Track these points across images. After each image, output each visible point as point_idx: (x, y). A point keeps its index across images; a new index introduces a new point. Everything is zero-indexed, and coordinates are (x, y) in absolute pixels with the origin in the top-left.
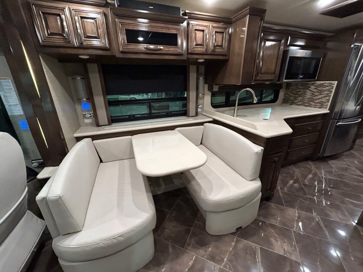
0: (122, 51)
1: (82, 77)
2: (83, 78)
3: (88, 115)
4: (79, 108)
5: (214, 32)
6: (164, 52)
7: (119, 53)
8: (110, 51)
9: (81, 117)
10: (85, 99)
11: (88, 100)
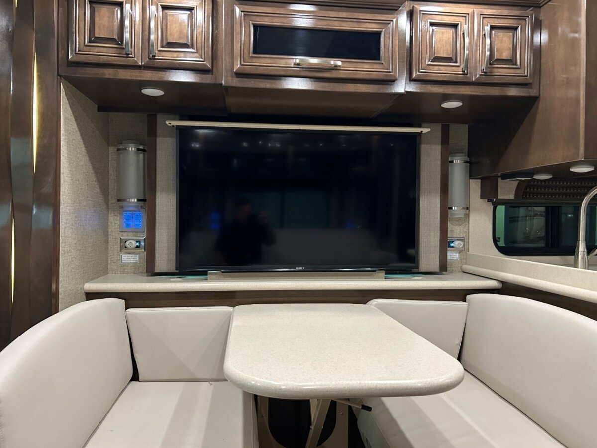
0: (238, 72)
1: (141, 147)
2: (143, 150)
3: (134, 242)
4: (115, 221)
5: (487, 28)
6: (343, 76)
7: (232, 77)
8: (212, 74)
9: (114, 246)
10: (136, 200)
11: (141, 203)
